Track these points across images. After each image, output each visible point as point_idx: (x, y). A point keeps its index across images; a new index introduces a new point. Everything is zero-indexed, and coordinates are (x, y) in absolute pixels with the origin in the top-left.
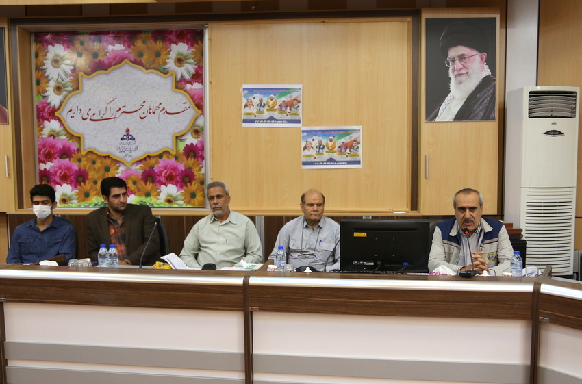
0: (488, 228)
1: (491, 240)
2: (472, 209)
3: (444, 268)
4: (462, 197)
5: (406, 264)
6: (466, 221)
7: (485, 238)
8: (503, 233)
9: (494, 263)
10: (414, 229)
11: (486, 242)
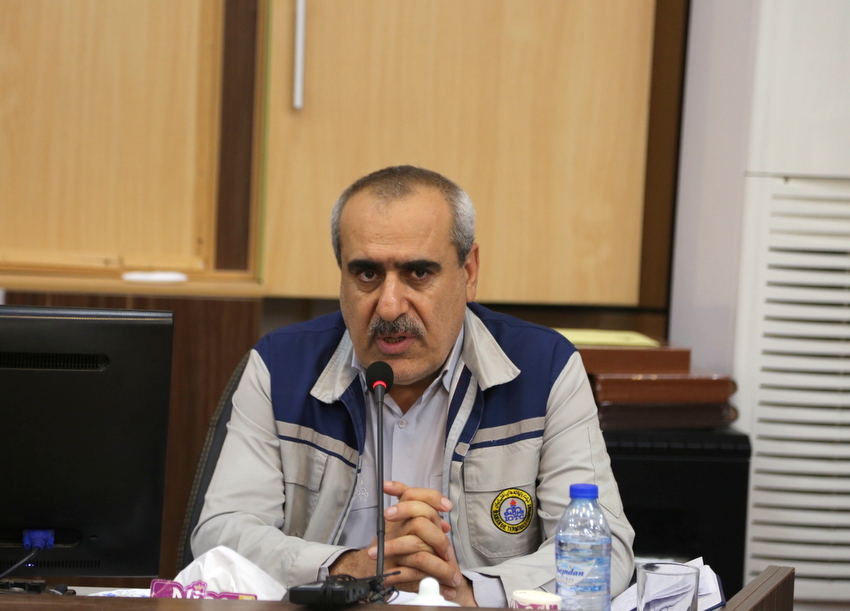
0: (497, 368)
1: (512, 429)
2: (416, 271)
3: (229, 563)
4: (367, 205)
5: (40, 538)
6: (387, 332)
7: (479, 419)
8: (572, 392)
9: (518, 540)
10: (91, 360)
11: (485, 434)
